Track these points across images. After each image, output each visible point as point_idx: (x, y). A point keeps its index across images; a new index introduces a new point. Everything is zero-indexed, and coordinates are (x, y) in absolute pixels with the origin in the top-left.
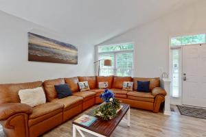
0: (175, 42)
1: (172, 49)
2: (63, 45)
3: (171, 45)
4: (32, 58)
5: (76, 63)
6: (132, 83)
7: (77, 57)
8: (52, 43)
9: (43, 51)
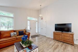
0: (29, 18)
1: (28, 20)
3: (28, 19)
6: (16, 32)
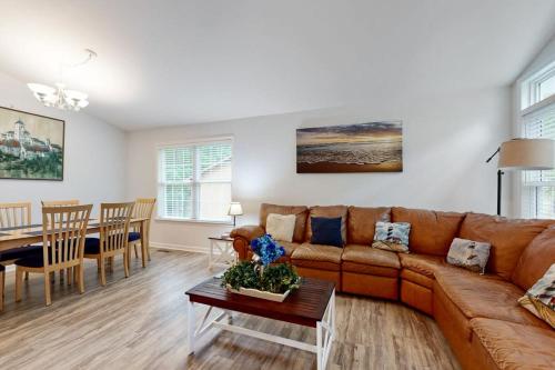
2: (356, 130)
4: (303, 168)
5: (399, 169)
7: (399, 152)
8: (330, 135)
9: (316, 154)
